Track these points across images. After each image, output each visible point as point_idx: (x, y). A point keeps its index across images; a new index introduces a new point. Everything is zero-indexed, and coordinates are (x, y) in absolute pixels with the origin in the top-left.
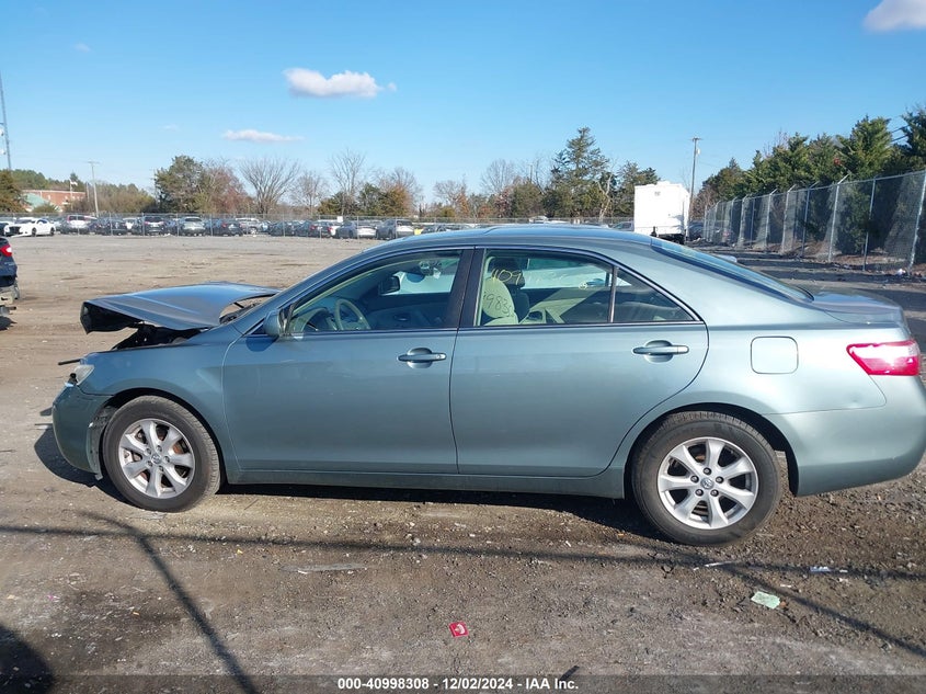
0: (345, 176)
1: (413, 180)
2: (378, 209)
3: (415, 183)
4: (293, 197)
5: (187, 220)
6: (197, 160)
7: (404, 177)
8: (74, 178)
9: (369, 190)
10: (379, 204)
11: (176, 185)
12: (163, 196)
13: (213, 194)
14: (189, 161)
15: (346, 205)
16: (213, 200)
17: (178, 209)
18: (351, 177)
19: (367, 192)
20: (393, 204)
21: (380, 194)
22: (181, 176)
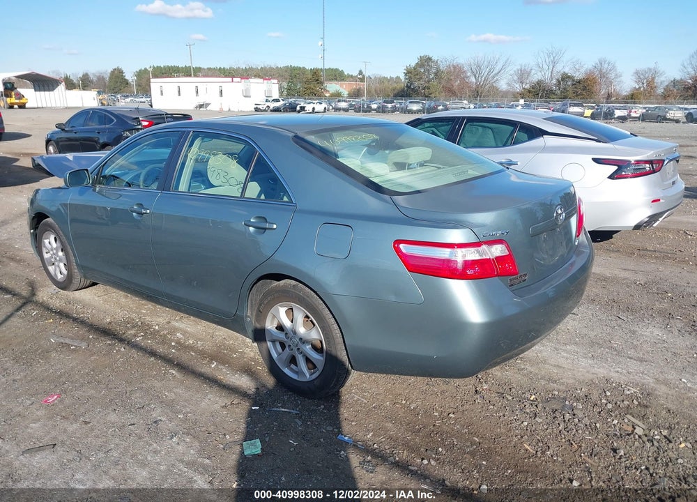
0: (546, 67)
1: (614, 68)
2: (570, 94)
3: (616, 70)
4: (509, 85)
5: (410, 103)
6: (434, 58)
7: (606, 66)
8: (361, 73)
9: (565, 77)
10: (570, 89)
11: (418, 77)
12: (409, 84)
13: (443, 83)
14: (430, 59)
15: (544, 90)
16: (443, 87)
17: (418, 94)
18: (551, 68)
19: (563, 79)
20: (585, 88)
21: (573, 80)
22: (422, 70)
